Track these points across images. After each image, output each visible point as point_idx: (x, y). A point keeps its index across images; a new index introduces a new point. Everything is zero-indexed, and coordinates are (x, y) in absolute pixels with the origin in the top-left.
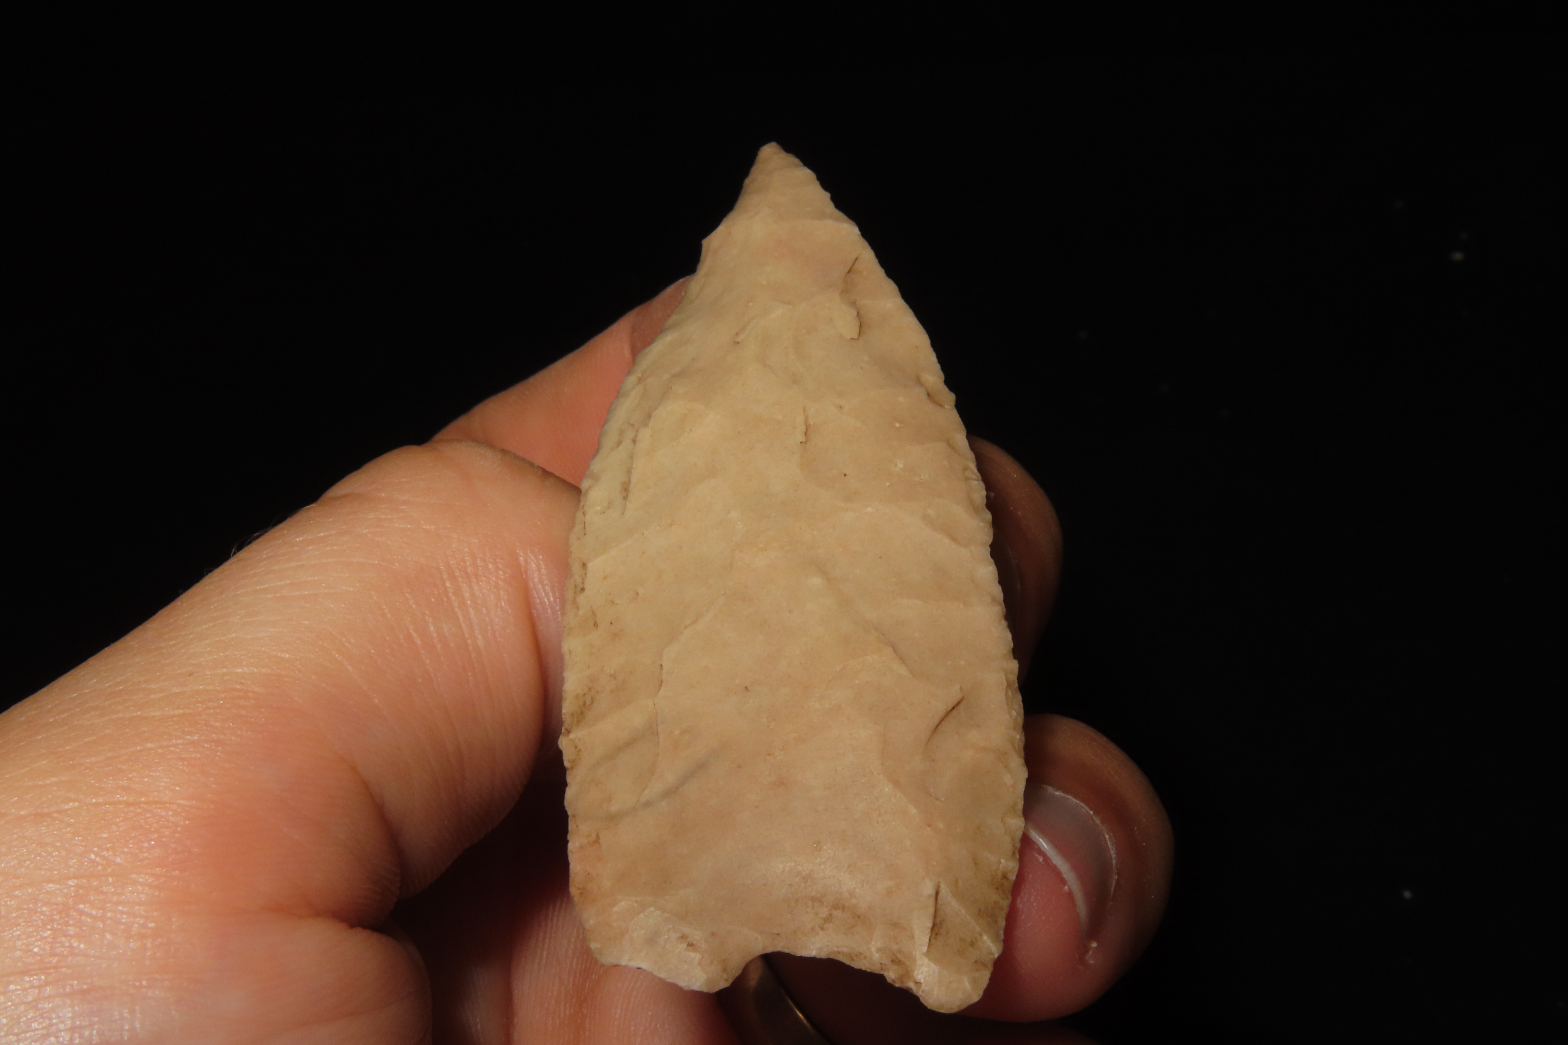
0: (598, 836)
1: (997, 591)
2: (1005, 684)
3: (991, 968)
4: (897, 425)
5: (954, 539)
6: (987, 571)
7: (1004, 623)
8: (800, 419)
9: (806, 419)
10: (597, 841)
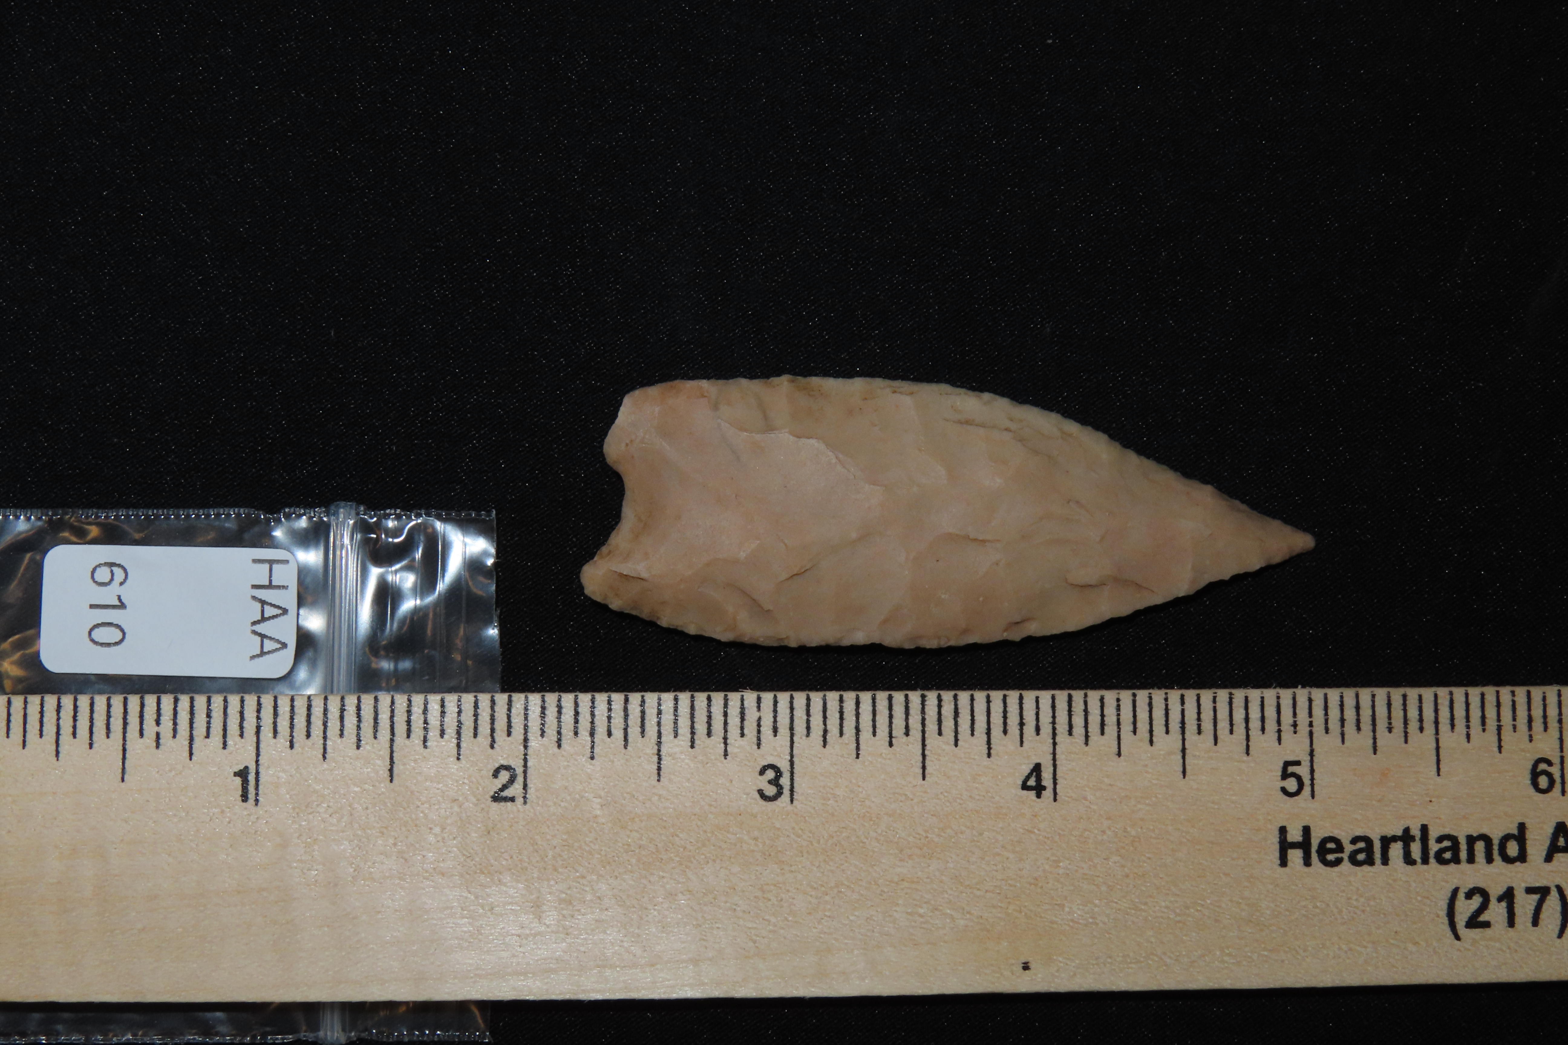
0: (705, 397)
1: (846, 643)
2: (781, 637)
3: (603, 602)
4: (981, 599)
5: (885, 621)
6: (860, 638)
7: (823, 643)
8: (989, 537)
9: (989, 541)
10: (703, 396)
